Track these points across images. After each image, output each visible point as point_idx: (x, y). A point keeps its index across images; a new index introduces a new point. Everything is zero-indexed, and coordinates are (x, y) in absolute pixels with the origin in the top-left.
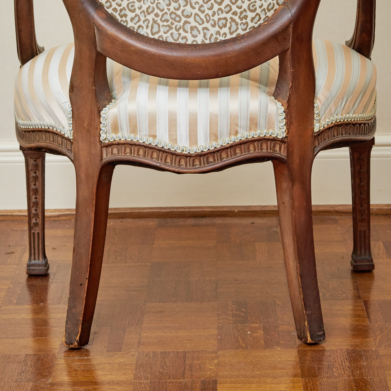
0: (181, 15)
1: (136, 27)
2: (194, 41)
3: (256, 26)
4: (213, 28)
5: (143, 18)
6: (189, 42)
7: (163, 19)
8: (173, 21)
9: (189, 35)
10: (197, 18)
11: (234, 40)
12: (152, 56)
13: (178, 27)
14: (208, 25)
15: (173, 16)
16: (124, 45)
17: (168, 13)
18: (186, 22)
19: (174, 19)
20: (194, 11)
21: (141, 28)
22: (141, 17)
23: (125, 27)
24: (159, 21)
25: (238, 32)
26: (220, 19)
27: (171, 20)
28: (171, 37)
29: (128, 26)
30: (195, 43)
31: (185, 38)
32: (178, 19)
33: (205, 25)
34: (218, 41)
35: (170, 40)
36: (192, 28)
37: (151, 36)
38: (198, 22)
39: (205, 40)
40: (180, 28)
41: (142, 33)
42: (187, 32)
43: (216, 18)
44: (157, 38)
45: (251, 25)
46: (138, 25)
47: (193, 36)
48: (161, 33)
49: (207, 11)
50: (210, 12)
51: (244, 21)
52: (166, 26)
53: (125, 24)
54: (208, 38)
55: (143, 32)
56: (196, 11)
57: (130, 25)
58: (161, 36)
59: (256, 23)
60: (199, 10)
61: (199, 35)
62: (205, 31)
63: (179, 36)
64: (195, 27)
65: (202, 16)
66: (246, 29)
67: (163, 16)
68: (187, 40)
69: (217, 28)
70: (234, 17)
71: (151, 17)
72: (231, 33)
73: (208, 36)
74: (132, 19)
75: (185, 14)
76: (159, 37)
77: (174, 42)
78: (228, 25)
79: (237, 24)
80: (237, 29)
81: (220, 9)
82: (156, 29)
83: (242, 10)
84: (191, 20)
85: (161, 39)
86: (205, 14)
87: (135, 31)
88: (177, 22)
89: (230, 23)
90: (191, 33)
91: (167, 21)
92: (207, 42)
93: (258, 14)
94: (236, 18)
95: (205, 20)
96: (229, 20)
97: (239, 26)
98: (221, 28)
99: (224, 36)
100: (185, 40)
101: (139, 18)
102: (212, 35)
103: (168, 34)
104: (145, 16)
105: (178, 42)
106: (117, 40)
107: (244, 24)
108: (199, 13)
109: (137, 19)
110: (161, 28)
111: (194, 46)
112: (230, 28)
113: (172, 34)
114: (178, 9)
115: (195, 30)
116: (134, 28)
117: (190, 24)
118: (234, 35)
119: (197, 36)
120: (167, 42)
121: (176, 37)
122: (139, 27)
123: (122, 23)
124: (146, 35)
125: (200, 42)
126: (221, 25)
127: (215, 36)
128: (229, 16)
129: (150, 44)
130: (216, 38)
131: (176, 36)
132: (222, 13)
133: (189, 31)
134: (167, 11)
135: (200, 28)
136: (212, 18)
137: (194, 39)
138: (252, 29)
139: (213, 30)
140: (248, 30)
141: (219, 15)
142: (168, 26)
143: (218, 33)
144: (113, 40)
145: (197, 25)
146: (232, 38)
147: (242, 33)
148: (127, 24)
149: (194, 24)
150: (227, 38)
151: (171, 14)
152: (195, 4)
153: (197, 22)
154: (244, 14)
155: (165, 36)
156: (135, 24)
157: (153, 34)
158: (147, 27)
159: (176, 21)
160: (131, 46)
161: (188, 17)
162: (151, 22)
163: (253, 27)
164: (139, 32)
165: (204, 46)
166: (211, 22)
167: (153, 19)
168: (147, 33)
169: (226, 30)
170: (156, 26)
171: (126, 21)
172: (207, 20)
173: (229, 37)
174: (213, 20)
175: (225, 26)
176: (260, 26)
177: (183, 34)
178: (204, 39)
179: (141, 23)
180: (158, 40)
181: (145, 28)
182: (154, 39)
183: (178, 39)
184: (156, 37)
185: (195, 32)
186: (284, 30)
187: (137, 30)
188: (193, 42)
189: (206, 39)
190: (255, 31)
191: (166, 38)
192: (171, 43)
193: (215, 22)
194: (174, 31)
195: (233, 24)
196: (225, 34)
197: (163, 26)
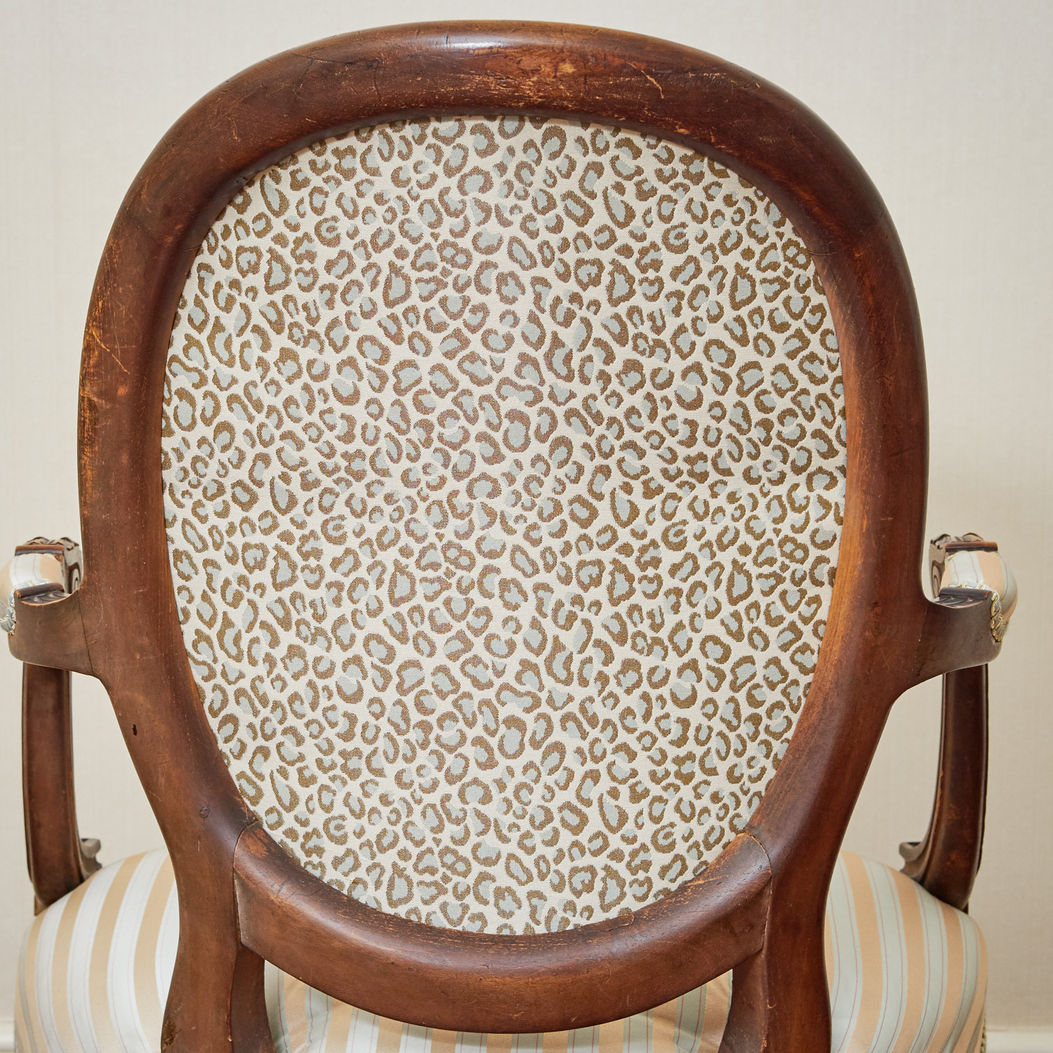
0: (470, 857)
1: (347, 882)
2: (505, 926)
3: (673, 887)
4: (557, 894)
5: (366, 861)
6: (491, 930)
7: (421, 867)
8: (449, 873)
9: (490, 912)
10: (514, 866)
11: (612, 928)
12: (389, 967)
13: (461, 889)
14: (544, 886)
15: (449, 859)
16: (314, 934)
17: (436, 850)
18: (483, 877)
19: (451, 867)
20: (506, 849)
21: (360, 887)
22: (361, 858)
23: (317, 881)
24: (410, 871)
25: (624, 904)
26: (575, 871)
27: (442, 870)
28: (440, 915)
29: (325, 880)
30: (506, 932)
31: (480, 917)
32: (461, 867)
33: (536, 885)
34: (570, 927)
35: (439, 921)
36: (499, 893)
37: (387, 909)
38: (517, 878)
39: (533, 925)
40: (467, 891)
41: (362, 901)
42: (486, 903)
43: (565, 867)
44: (403, 916)
45: (659, 885)
46: (352, 877)
47: (503, 914)
48: (416, 902)
49: (541, 850)
50: (550, 853)
51: (641, 875)
52: (428, 885)
53: (317, 873)
54: (542, 920)
55: (365, 896)
56: (512, 848)
57: (330, 876)
58: (415, 911)
59: (673, 881)
60: (521, 845)
61: (517, 912)
62: (535, 901)
63: (464, 913)
64: (509, 889)
65: (528, 861)
66: (645, 897)
67: (420, 857)
68: (485, 923)
69: (567, 894)
70: (614, 865)
71: (387, 859)
72: (605, 908)
73: (542, 915)
74: (337, 862)
75: (482, 854)
76: (408, 913)
77: (448, 926)
78: (598, 885)
79: (621, 883)
80: (623, 895)
81: (575, 844)
82: (400, 890)
83: (637, 845)
84: (498, 870)
85: (414, 918)
86: (535, 856)
87: (345, 892)
88: (459, 874)
89: (604, 880)
90: (496, 905)
91: (432, 871)
92: (540, 930)
93: (678, 857)
94: (621, 868)
95: (535, 872)
96: (601, 874)
97: (627, 889)
98: (578, 894)
99: (586, 914)
100: (478, 924)
101: (356, 859)
102: (553, 911)
103: (435, 906)
104: (373, 856)
105: (459, 928)
106: (295, 920)
107: (641, 884)
108: (520, 854)
109: (350, 861)
110: (415, 890)
111: (505, 942)
112: (602, 895)
113: (444, 907)
114: (461, 842)
115: (509, 898)
116: (341, 885)
117: (494, 880)
118: (613, 914)
119: (511, 914)
120: (432, 928)
121: (455, 917)
122: (356, 882)
123: (309, 868)
124: (373, 905)
125: (519, 931)
126: (579, 887)
127: (560, 914)
128: (600, 862)
129: (385, 932)
130: (566, 921)
131: (455, 913)
132: (583, 853)
133: (492, 900)
134: (433, 845)
135: (522, 892)
136: (553, 867)
137: (504, 921)
138: (661, 897)
139: (556, 900)
140: (651, 900)
141: (572, 859)
142: (435, 884)
143: (570, 906)
144: (285, 918)
145: (513, 884)
146: (608, 923)
147: (636, 906)
148: (323, 871)
149: (504, 881)
150: (593, 921)
151: (442, 854)
152: (510, 830)
153: (512, 876)
154: (642, 856)
155: (424, 910)
156: (346, 875)
157: (392, 904)
158: (378, 884)
159: (455, 872)
160: (332, 936)
161: (488, 862)
162: (389, 871)
163: (666, 892)
164: (355, 895)
165: (531, 942)
166: (552, 877)
167: (394, 865)
168: (377, 902)
169: (591, 899)
170: (400, 884)
171: (321, 865)
172: (540, 871)
173: (599, 917)
174: (557, 872)
175: (589, 888)
176: (683, 888)
177: (475, 907)
178: (530, 922)
179: (361, 873)
180: (408, 921)
181: (371, 886)
182: (394, 919)
183: (461, 919)
184: (402, 911)
185: (507, 904)
186: (748, 904)
187: (350, 891)
188: (500, 928)
189: (538, 923)
190: (672, 901)
191: (429, 915)
192: (442, 932)
193: (562, 877)
194: (449, 898)
195: (612, 883)
196: (589, 910)
197: (421, 883)
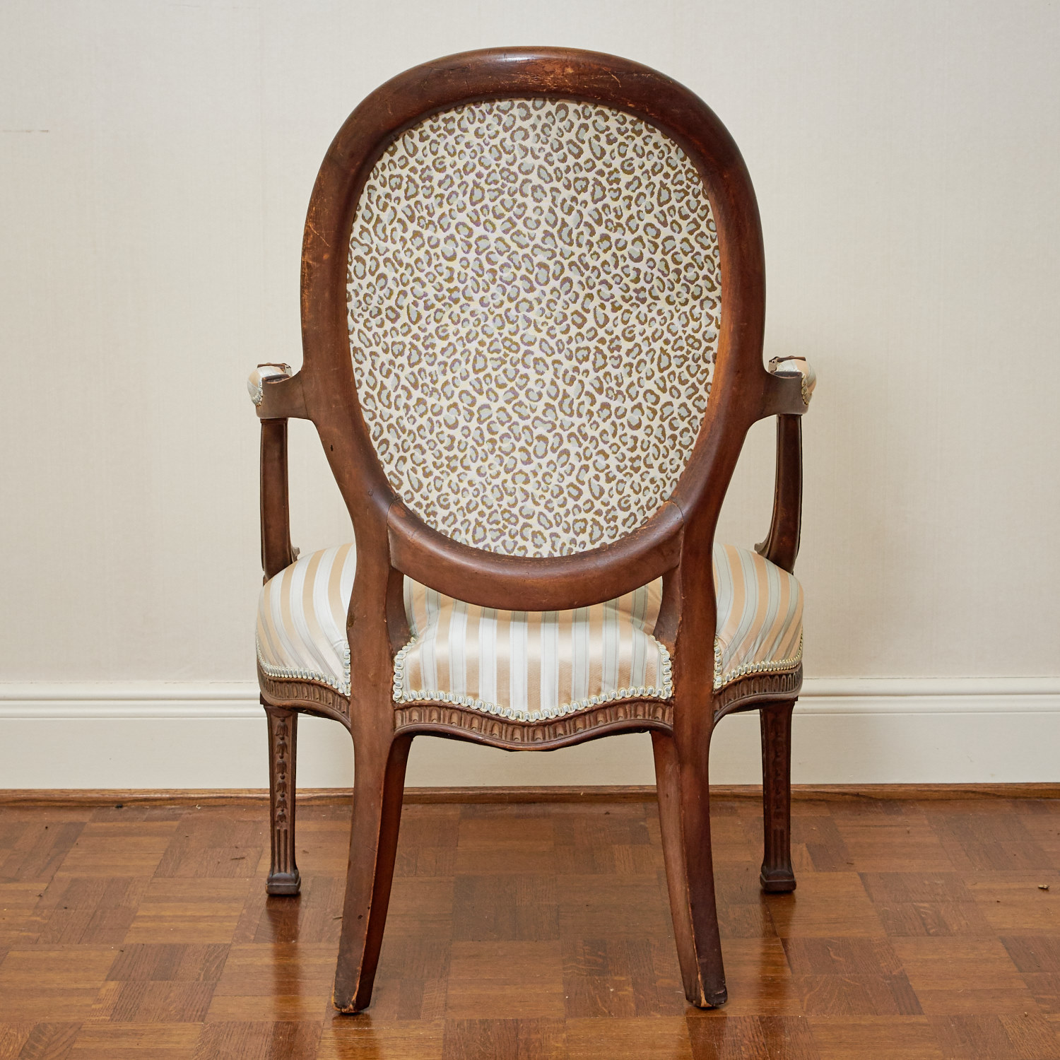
0: (518, 514)
1: (450, 531)
2: (538, 553)
3: (630, 531)
4: (565, 534)
5: (460, 518)
6: (530, 555)
7: (491, 520)
8: (506, 523)
9: (529, 545)
10: (543, 520)
11: (596, 553)
12: (474, 575)
13: (513, 532)
14: (559, 530)
15: (507, 515)
16: (432, 557)
17: (499, 511)
18: (525, 525)
19: (507, 520)
20: (538, 509)
21: (457, 533)
22: (458, 517)
23: (434, 530)
24: (485, 523)
25: (603, 540)
26: (576, 521)
27: (503, 522)
28: (502, 547)
29: (438, 530)
30: (538, 556)
31: (524, 548)
32: (513, 520)
33: (554, 529)
34: (573, 553)
35: (502, 551)
36: (534, 534)
37: (472, 545)
38: (544, 526)
39: (553, 552)
40: (517, 533)
41: (459, 541)
42: (527, 540)
43: (570, 519)
44: (481, 548)
45: (622, 529)
46: (453, 527)
47: (537, 546)
48: (488, 541)
49: (557, 509)
50: (562, 511)
51: (612, 524)
52: (495, 531)
53: (433, 526)
54: (558, 549)
55: (459, 538)
56: (541, 508)
57: (441, 527)
58: (488, 545)
59: (629, 527)
60: (546, 507)
61: (544, 544)
62: (554, 538)
63: (515, 546)
64: (540, 532)
65: (550, 516)
66: (614, 537)
67: (490, 515)
68: (526, 552)
69: (571, 535)
70: (597, 518)
71: (472, 517)
72: (593, 542)
73: (558, 547)
74: (444, 519)
75: (524, 513)
76: (485, 546)
77: (506, 554)
78: (589, 529)
79: (601, 528)
80: (602, 535)
81: (576, 506)
82: (480, 534)
83: (609, 507)
84: (533, 521)
85: (487, 549)
86: (554, 513)
87: (449, 536)
88: (512, 524)
89: (592, 526)
90: (533, 541)
91: (497, 523)
92: (557, 554)
93: (632, 514)
94: (601, 519)
95: (554, 522)
96: (590, 523)
97: (604, 531)
98: (577, 534)
99: (582, 546)
100: (523, 552)
101: (455, 517)
102: (564, 544)
103: (499, 542)
104: (464, 515)
105: (512, 554)
106: (422, 551)
107: (612, 529)
108: (546, 512)
109: (451, 519)
110: (488, 534)
111: (538, 562)
112: (591, 535)
113: (504, 543)
114: (514, 506)
115: (539, 537)
116: (447, 532)
117: (531, 526)
118: (597, 545)
119: (541, 546)
120: (497, 554)
121: (510, 548)
122: (455, 530)
123: (429, 524)
124: (465, 543)
125: (545, 556)
126: (578, 530)
127: (568, 546)
128: (589, 516)
129: (472, 557)
130: (571, 550)
131: (510, 546)
132: (580, 511)
133: (530, 538)
134: (498, 508)
135: (547, 533)
136: (564, 519)
137: (537, 550)
138: (623, 536)
139: (566, 538)
140: (617, 538)
141: (574, 515)
142: (499, 530)
143: (573, 541)
144: (416, 550)
145: (542, 529)
146: (594, 550)
147: (609, 542)
148: (437, 526)
149: (537, 527)
150: (586, 549)
151: (503, 512)
152: (540, 499)
153: (541, 524)
154: (613, 513)
155: (493, 545)
156: (449, 526)
157: (475, 542)
158: (467, 531)
159: (510, 523)
160: (442, 559)
161: (529, 517)
162: (473, 524)
163: (626, 533)
164: (454, 538)
165: (552, 561)
166: (564, 525)
167: (476, 520)
168: (467, 541)
169: (584, 537)
170: (479, 530)
171: (436, 522)
172: (557, 522)
173: (589, 547)
174: (566, 522)
175: (583, 531)
176: (635, 531)
177: (521, 543)
178: (552, 550)
179: (458, 525)
180: (483, 551)
181: (463, 532)
182: (477, 550)
183: (513, 550)
184: (480, 546)
185: (539, 540)
186: (672, 538)
187: (451, 536)
188: (535, 554)
189: (556, 551)
190: (628, 539)
191: (495, 547)
192: (503, 556)
193: (568, 524)
194: (507, 537)
195: (596, 528)
196: (584, 543)
197: (491, 530)
